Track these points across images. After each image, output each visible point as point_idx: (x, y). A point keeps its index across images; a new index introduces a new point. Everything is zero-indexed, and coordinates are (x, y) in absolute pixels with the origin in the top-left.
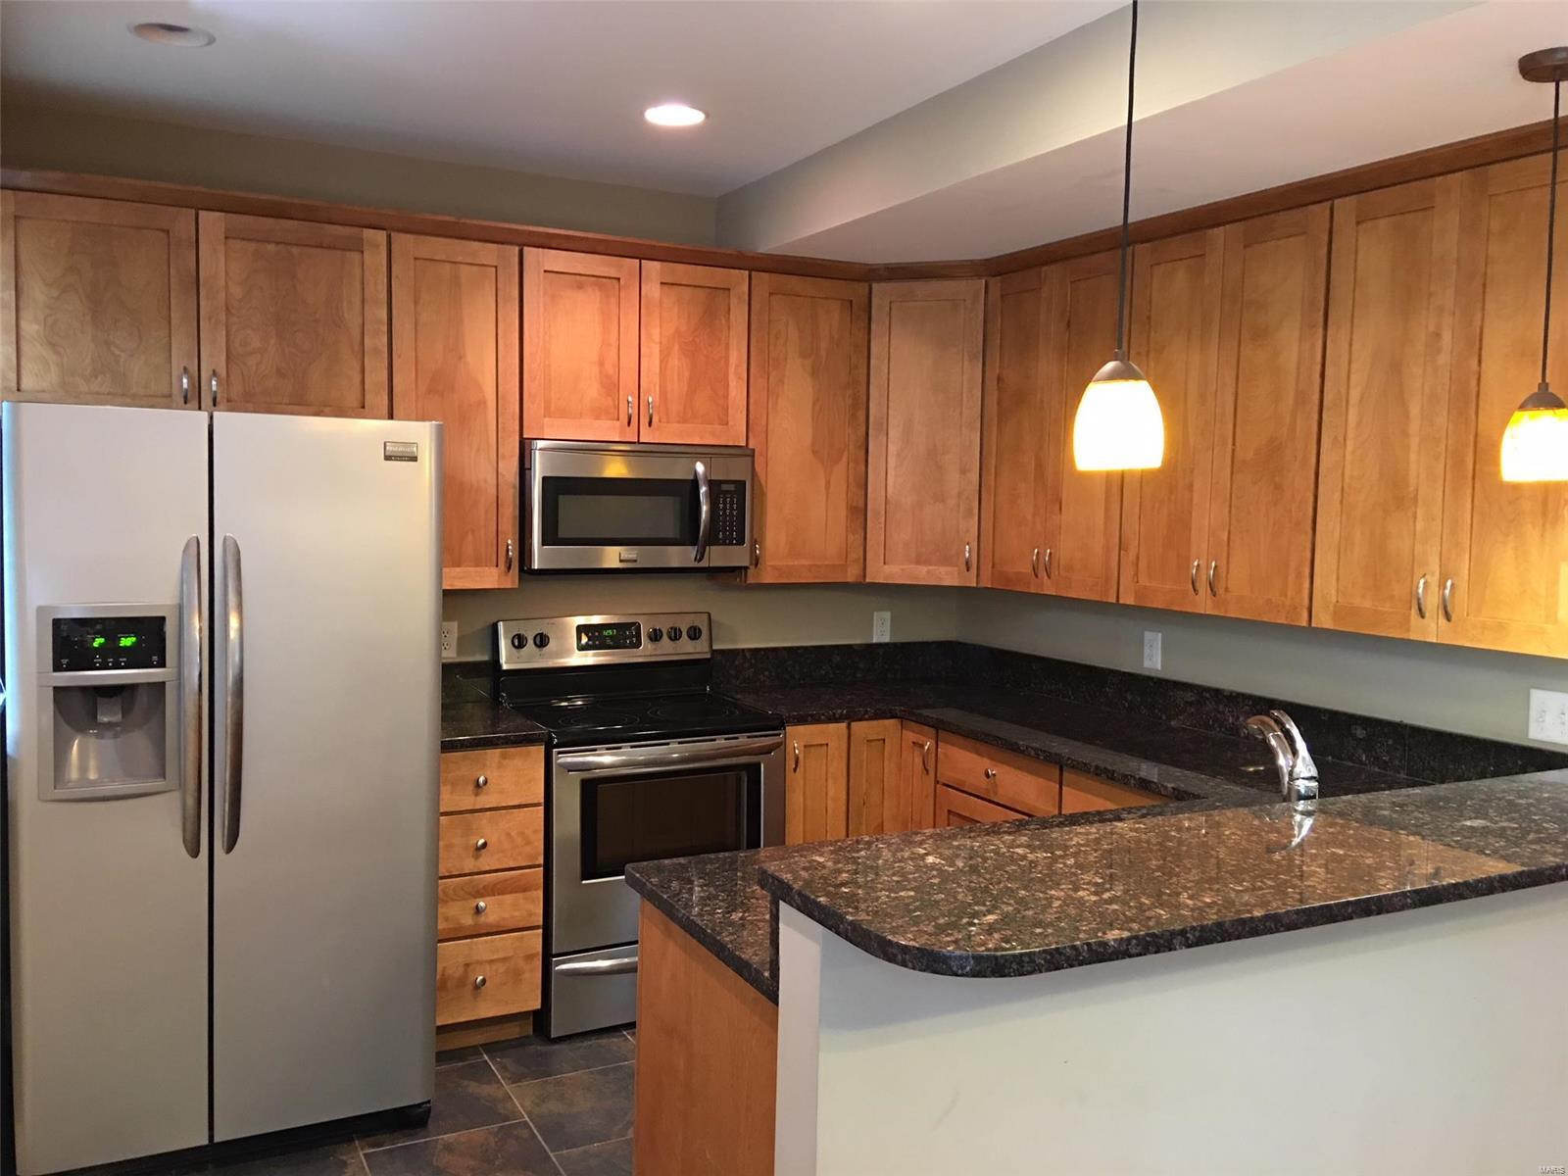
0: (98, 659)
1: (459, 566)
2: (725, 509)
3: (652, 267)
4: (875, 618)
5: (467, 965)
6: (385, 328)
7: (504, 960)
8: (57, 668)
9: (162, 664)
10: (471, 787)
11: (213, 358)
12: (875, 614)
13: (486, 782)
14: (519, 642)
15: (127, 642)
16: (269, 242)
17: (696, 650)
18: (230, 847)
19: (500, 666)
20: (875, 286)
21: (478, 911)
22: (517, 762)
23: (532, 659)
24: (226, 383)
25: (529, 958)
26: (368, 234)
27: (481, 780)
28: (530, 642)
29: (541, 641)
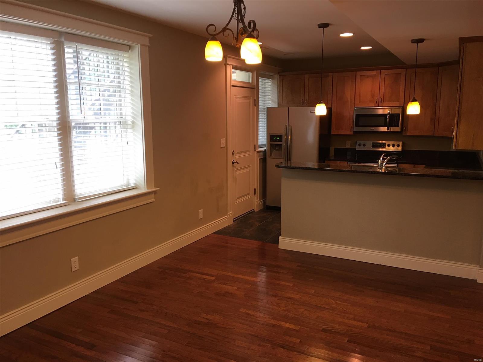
0: (275, 140)
2: (395, 119)
6: (331, 90)
8: (271, 141)
9: (282, 142)
11: (306, 97)
14: (360, 145)
15: (278, 138)
16: (315, 78)
19: (357, 149)
20: (440, 67)
23: (362, 148)
24: (308, 101)
26: (330, 74)
28: (362, 145)
29: (364, 145)
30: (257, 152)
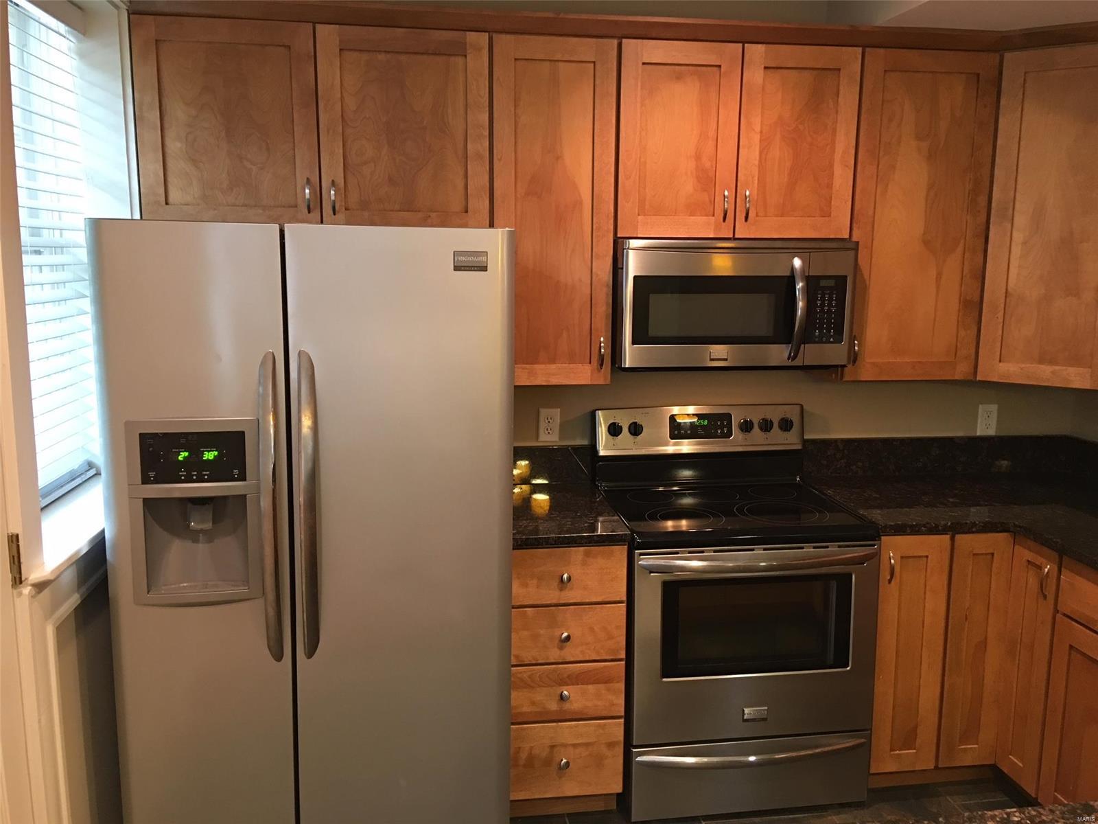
0: (183, 473)
1: (554, 363)
2: (823, 305)
3: (757, 52)
4: (980, 411)
5: (552, 747)
6: (487, 133)
7: (587, 745)
8: (145, 480)
9: (243, 478)
10: (555, 583)
11: (332, 169)
12: (980, 406)
13: (569, 579)
14: (614, 430)
15: (210, 455)
16: (380, 52)
17: (788, 441)
18: (311, 653)
19: (597, 452)
20: (1008, 56)
21: (562, 697)
22: (601, 562)
23: (626, 446)
24: (345, 192)
25: (611, 745)
26: (471, 37)
27: (565, 576)
28: (625, 430)
29: (636, 430)
30: (34, 586)
